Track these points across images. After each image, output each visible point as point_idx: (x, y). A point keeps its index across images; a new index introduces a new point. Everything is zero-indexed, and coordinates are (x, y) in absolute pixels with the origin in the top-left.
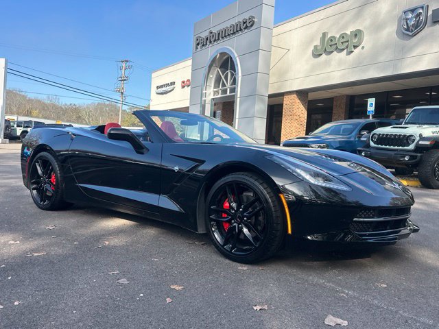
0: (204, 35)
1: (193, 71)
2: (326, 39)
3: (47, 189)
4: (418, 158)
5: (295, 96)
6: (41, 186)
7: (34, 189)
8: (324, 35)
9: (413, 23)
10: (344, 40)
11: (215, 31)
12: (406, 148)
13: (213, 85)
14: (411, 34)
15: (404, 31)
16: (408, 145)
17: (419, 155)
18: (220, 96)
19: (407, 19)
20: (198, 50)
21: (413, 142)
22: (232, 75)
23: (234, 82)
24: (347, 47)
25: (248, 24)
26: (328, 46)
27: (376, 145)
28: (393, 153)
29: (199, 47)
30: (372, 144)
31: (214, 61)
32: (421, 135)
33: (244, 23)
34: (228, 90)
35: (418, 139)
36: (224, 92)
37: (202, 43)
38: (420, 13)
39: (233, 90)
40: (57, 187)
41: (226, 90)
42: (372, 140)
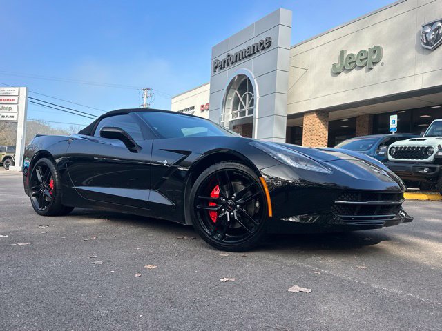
0: (222, 58)
1: (211, 94)
2: (345, 57)
3: (46, 195)
4: (438, 170)
5: (315, 116)
6: (41, 192)
7: (33, 195)
8: (342, 53)
9: (432, 37)
10: (363, 57)
11: (232, 53)
12: (424, 160)
13: (231, 107)
14: (430, 48)
15: (424, 46)
16: (427, 157)
17: (438, 166)
18: (238, 118)
19: (426, 33)
20: (216, 73)
21: (432, 154)
22: (250, 96)
23: (252, 104)
24: (366, 64)
25: (266, 45)
26: (347, 64)
27: (394, 159)
28: (411, 166)
29: (217, 70)
30: (390, 158)
31: (231, 83)
32: (439, 146)
33: (261, 44)
34: (247, 111)
35: (436, 150)
36: (243, 113)
37: (219, 66)
38: (439, 27)
39: (251, 112)
40: (55, 192)
41: (245, 112)
42: (390, 154)
